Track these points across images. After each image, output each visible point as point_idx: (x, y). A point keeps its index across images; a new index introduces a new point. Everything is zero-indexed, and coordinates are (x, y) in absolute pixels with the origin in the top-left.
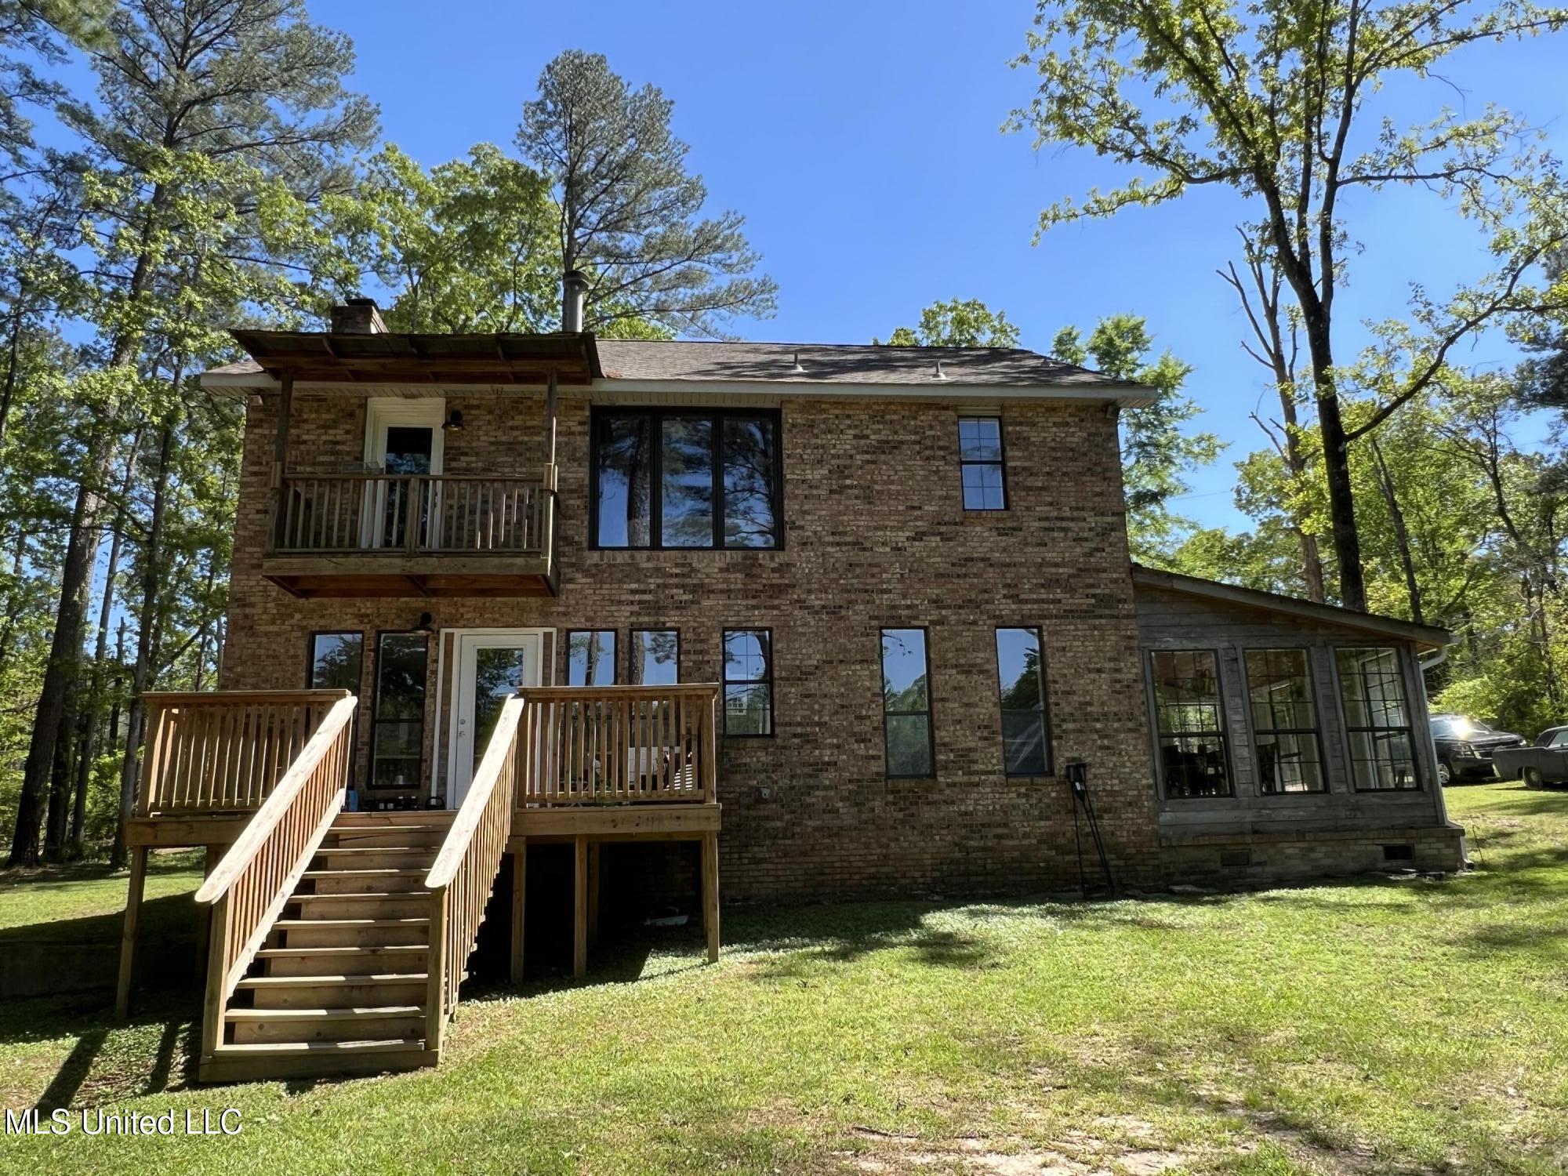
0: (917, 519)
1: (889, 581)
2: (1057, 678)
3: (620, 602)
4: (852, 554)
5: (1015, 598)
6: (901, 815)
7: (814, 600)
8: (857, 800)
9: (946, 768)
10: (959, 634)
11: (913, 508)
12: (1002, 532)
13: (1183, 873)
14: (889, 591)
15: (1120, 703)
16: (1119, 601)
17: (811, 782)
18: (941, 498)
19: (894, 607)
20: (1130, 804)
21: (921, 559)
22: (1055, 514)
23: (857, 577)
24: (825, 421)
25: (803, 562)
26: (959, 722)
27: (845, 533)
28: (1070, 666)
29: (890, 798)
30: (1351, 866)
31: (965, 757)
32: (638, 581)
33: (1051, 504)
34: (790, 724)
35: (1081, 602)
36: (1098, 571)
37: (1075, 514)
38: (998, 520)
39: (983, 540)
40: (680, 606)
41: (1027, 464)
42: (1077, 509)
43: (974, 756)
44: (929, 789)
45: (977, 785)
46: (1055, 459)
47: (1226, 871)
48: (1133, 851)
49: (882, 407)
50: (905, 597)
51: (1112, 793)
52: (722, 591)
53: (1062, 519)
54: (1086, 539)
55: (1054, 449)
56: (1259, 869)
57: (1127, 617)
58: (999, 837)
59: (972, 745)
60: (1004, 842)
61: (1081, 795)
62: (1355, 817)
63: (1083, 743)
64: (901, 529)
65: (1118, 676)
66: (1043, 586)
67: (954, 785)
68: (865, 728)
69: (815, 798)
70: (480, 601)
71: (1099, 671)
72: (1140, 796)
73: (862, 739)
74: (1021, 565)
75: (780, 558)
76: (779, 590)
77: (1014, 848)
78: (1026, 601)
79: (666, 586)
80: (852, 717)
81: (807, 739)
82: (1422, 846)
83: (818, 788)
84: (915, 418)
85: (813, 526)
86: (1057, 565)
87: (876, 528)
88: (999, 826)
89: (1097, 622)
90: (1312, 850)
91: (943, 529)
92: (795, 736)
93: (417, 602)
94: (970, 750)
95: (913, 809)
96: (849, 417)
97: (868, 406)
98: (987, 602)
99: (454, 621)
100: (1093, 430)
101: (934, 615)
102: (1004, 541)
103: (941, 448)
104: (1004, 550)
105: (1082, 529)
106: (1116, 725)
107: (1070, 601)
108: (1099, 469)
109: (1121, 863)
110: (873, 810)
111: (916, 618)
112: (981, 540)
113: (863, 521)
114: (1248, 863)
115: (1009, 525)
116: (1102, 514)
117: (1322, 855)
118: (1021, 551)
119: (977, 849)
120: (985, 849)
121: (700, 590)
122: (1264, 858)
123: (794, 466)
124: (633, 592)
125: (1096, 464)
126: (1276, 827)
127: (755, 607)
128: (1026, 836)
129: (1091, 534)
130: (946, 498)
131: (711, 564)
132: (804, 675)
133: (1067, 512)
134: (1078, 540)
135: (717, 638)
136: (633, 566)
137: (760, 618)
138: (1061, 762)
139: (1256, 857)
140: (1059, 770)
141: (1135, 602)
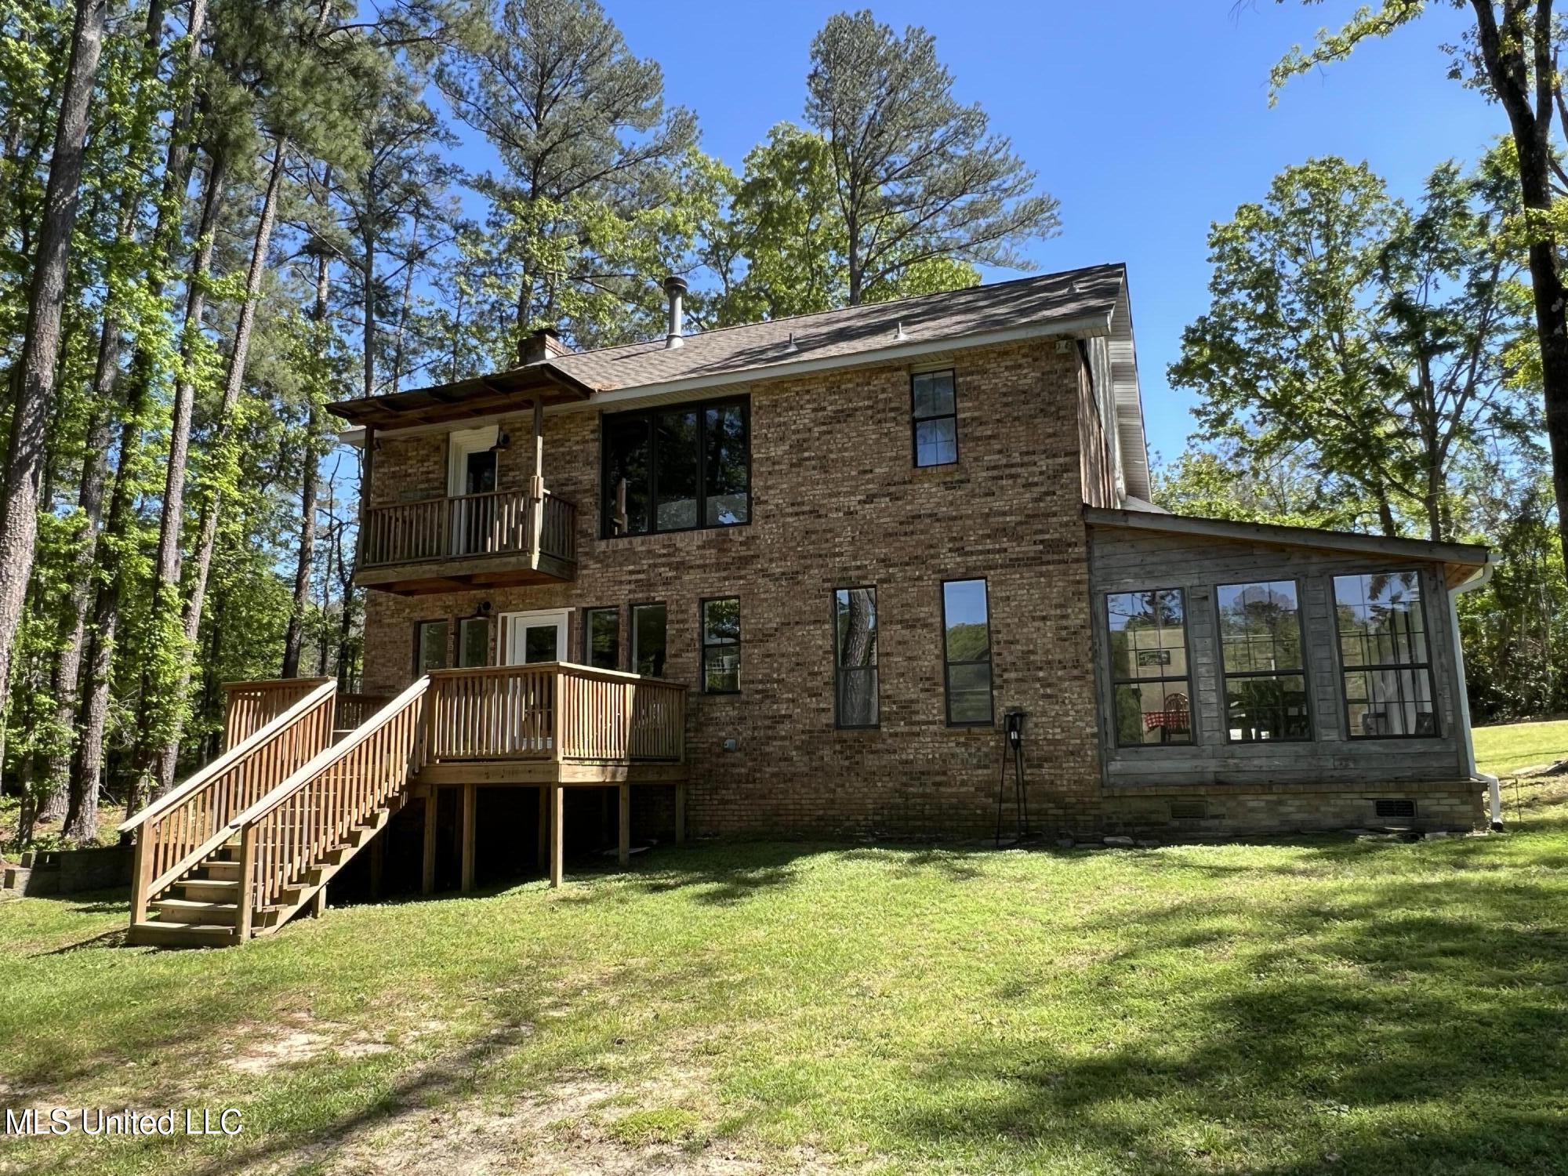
0: (868, 482)
1: (841, 545)
2: (1000, 627)
3: (621, 582)
4: (808, 522)
5: (960, 551)
6: (847, 763)
7: (775, 568)
8: (807, 749)
9: (889, 719)
10: (904, 590)
11: (865, 472)
12: (949, 486)
13: (1126, 825)
14: (841, 554)
15: (1064, 650)
16: (1069, 545)
17: (770, 733)
18: (891, 459)
19: (845, 569)
20: (1072, 753)
21: (871, 521)
22: (1004, 461)
23: (813, 543)
24: (787, 400)
25: (766, 533)
26: (902, 675)
27: (803, 503)
28: (1014, 615)
29: (838, 747)
30: (1331, 822)
31: (907, 709)
32: (634, 563)
33: (1000, 452)
34: (752, 682)
35: (1028, 549)
36: (1047, 515)
37: (1026, 459)
38: (947, 474)
39: (931, 495)
40: (667, 582)
41: (976, 414)
42: (1027, 453)
43: (915, 707)
44: (872, 740)
45: (918, 735)
46: (1006, 405)
47: (1176, 823)
48: (1073, 800)
49: (836, 378)
50: (855, 558)
51: (1054, 742)
52: (699, 567)
53: (1012, 466)
54: (1036, 484)
55: (1005, 394)
56: (1216, 822)
57: (1077, 561)
58: (938, 784)
59: (914, 696)
60: (942, 789)
61: (1017, 744)
62: (1346, 768)
63: (1025, 692)
64: (853, 494)
65: (1064, 623)
66: (989, 536)
67: (896, 735)
68: (817, 683)
69: (773, 747)
70: (521, 589)
71: (1044, 618)
72: (1083, 744)
73: (814, 694)
74: (968, 517)
75: (748, 531)
76: (745, 561)
77: (952, 795)
78: (972, 553)
79: (655, 566)
80: (805, 674)
81: (766, 695)
82: (1427, 802)
83: (775, 738)
84: (869, 384)
85: (775, 500)
86: (1004, 514)
87: (830, 496)
88: (938, 773)
89: (1044, 568)
90: (1280, 803)
91: (892, 489)
92: (757, 692)
93: (480, 594)
94: (912, 701)
95: (858, 758)
96: (808, 392)
97: (826, 379)
98: (932, 557)
99: (506, 607)
100: (1048, 368)
101: (882, 574)
102: (951, 495)
103: (892, 410)
104: (951, 503)
105: (1033, 474)
106: (1060, 673)
107: (1016, 549)
108: (1053, 409)
109: (1061, 812)
110: (822, 758)
111: (865, 578)
112: (928, 496)
113: (820, 490)
114: (1202, 816)
115: (957, 477)
116: (1055, 456)
117: (1293, 809)
118: (968, 502)
119: (915, 796)
120: (924, 795)
121: (682, 566)
122: (1222, 810)
123: (760, 446)
124: (631, 573)
125: (1050, 404)
126: (1242, 777)
127: (726, 579)
128: (963, 783)
129: (1042, 478)
130: (896, 458)
131: (690, 543)
132: (765, 637)
133: (1017, 458)
134: (1028, 485)
135: (694, 608)
136: (631, 550)
137: (730, 588)
138: (1001, 711)
139: (1213, 810)
140: (999, 720)
141: (1088, 544)
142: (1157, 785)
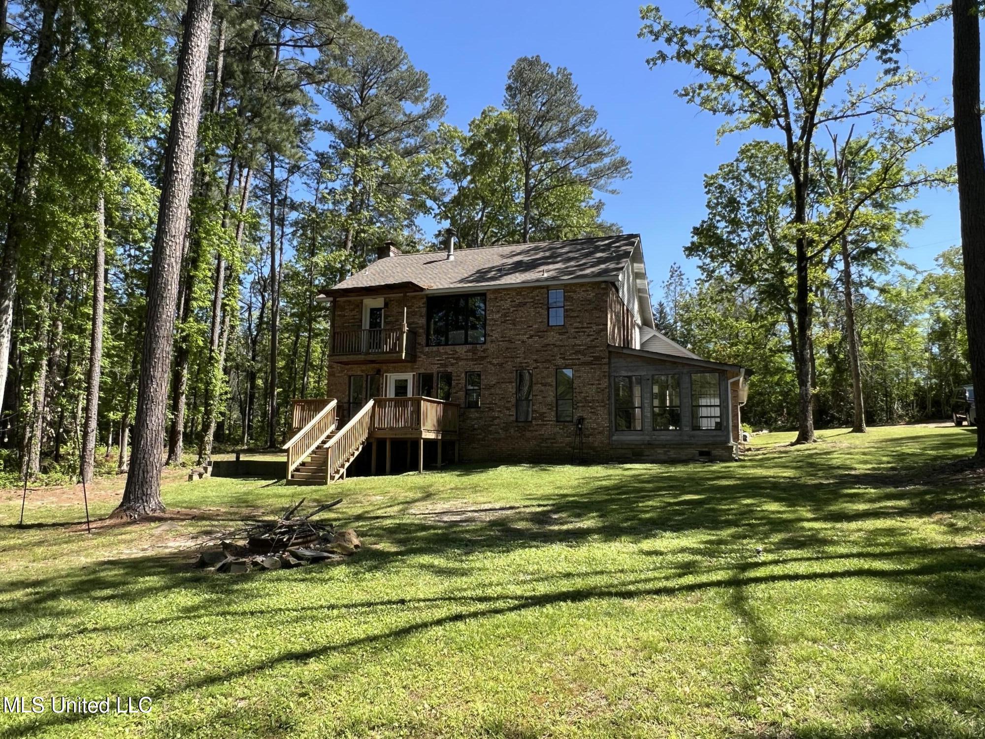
0: (531, 330)
1: (520, 354)
2: (577, 387)
3: (434, 364)
4: (508, 345)
5: (564, 359)
6: (519, 435)
7: (495, 361)
8: (506, 429)
9: (535, 419)
10: (543, 372)
11: (530, 327)
12: (560, 334)
13: (617, 458)
14: (519, 357)
15: (599, 396)
16: (602, 358)
17: (491, 423)
18: (539, 322)
19: (521, 363)
20: (600, 433)
21: (531, 345)
22: (581, 326)
23: (509, 352)
25: (491, 348)
26: (541, 403)
27: (506, 337)
28: (582, 383)
29: (516, 429)
30: (684, 458)
31: (542, 416)
32: (440, 357)
33: (579, 322)
34: (485, 404)
35: (588, 359)
36: (595, 347)
37: (589, 326)
38: (561, 329)
40: (452, 365)
41: (572, 307)
42: (589, 323)
43: (545, 415)
44: (529, 426)
45: (546, 425)
46: (582, 305)
47: (634, 458)
48: (599, 449)
49: (520, 290)
50: (525, 359)
51: (594, 429)
52: (465, 359)
53: (583, 328)
54: (592, 335)
55: (582, 301)
56: (647, 457)
57: (604, 364)
58: (552, 443)
59: (545, 411)
60: (554, 445)
61: (580, 429)
63: (584, 411)
64: (524, 334)
65: (599, 386)
66: (574, 353)
67: (538, 425)
68: (509, 405)
69: (492, 428)
70: (394, 365)
71: (592, 384)
72: (604, 430)
73: (508, 409)
74: (567, 346)
75: (485, 347)
76: (483, 358)
77: (557, 447)
78: (568, 359)
79: (448, 358)
80: (505, 402)
81: (491, 409)
82: (715, 451)
83: (493, 425)
84: (532, 293)
85: (496, 335)
86: (580, 345)
87: (517, 335)
88: (552, 439)
89: (593, 366)
90: (669, 451)
91: (539, 334)
92: (487, 408)
93: (377, 366)
94: (544, 413)
95: (524, 433)
96: (509, 294)
97: (516, 291)
98: (554, 360)
99: (387, 371)
100: (598, 292)
101: (535, 365)
102: (561, 337)
103: (541, 303)
104: (561, 340)
105: (591, 331)
106: (597, 404)
107: (583, 359)
109: (594, 453)
110: (510, 433)
111: (528, 367)
112: (553, 337)
113: (512, 332)
114: (642, 455)
115: (564, 331)
118: (567, 340)
120: (547, 447)
121: (458, 359)
122: (649, 453)
123: (490, 314)
124: (438, 360)
125: (597, 306)
127: (475, 364)
128: (561, 443)
129: (594, 333)
130: (541, 322)
131: (462, 350)
132: (490, 387)
133: (585, 325)
134: (588, 335)
135: (463, 375)
136: (438, 351)
137: (477, 368)
138: (576, 417)
139: (646, 453)
140: (575, 421)
141: (609, 359)
142: (628, 444)
